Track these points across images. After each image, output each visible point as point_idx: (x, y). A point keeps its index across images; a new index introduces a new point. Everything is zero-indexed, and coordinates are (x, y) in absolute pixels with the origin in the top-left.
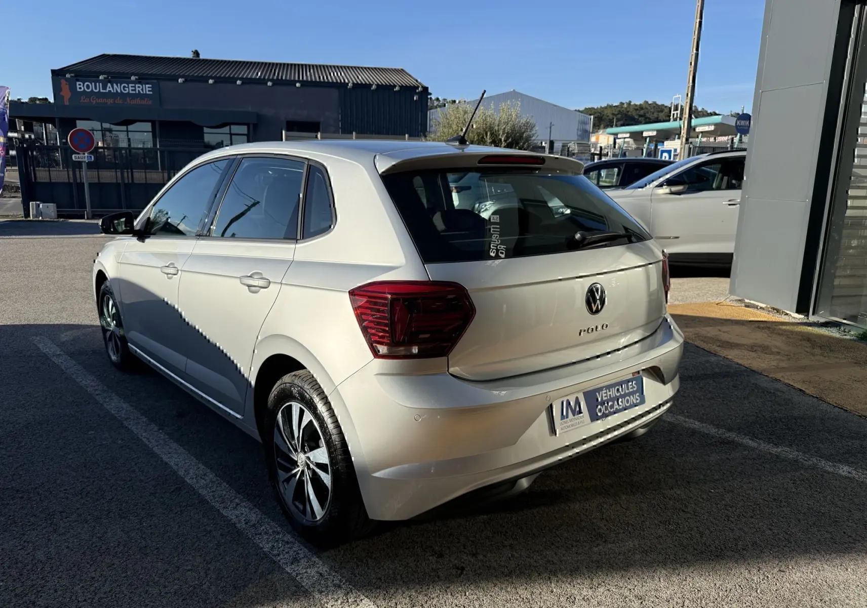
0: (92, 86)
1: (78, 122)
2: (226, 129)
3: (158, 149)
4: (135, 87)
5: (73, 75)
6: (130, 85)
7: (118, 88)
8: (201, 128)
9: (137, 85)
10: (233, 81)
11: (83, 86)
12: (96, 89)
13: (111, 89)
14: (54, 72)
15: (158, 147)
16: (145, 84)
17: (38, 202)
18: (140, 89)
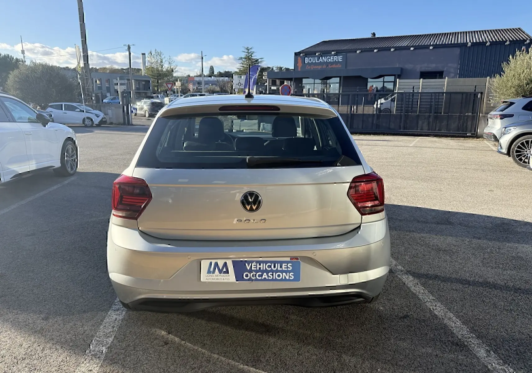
0: (312, 59)
1: (304, 80)
2: (381, 79)
3: (341, 94)
4: (333, 58)
5: (304, 54)
6: (331, 57)
7: (324, 59)
8: (367, 79)
9: (335, 57)
10: (389, 49)
11: (308, 60)
12: (314, 61)
13: (321, 60)
14: (295, 54)
15: (341, 92)
16: (339, 56)
17: (264, 123)
18: (336, 59)
